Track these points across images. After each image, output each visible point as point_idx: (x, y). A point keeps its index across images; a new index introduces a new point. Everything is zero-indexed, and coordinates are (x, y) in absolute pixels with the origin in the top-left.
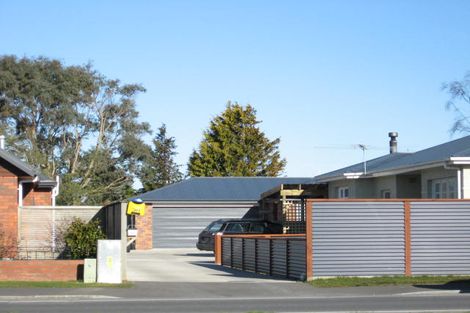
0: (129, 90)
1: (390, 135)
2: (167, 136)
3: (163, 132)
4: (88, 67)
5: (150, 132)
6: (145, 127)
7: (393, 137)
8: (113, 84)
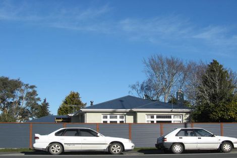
0: (32, 87)
1: (91, 102)
2: (47, 102)
3: (45, 100)
4: (19, 80)
5: (40, 101)
6: (39, 99)
7: (92, 103)
8: (27, 85)
